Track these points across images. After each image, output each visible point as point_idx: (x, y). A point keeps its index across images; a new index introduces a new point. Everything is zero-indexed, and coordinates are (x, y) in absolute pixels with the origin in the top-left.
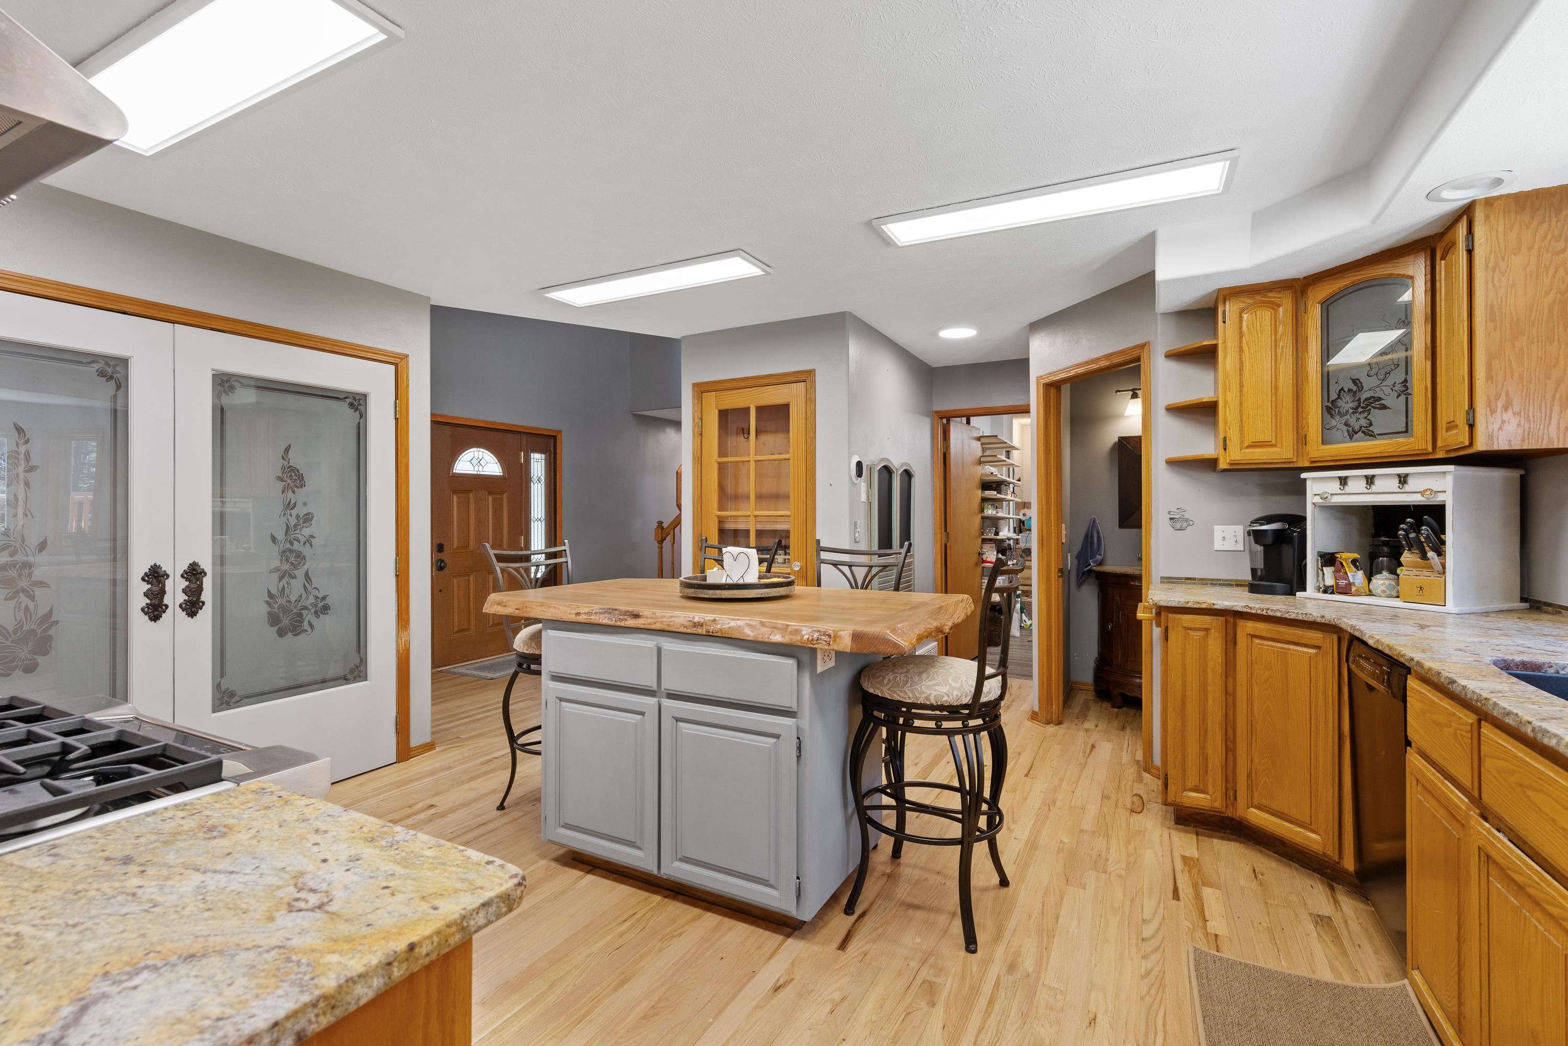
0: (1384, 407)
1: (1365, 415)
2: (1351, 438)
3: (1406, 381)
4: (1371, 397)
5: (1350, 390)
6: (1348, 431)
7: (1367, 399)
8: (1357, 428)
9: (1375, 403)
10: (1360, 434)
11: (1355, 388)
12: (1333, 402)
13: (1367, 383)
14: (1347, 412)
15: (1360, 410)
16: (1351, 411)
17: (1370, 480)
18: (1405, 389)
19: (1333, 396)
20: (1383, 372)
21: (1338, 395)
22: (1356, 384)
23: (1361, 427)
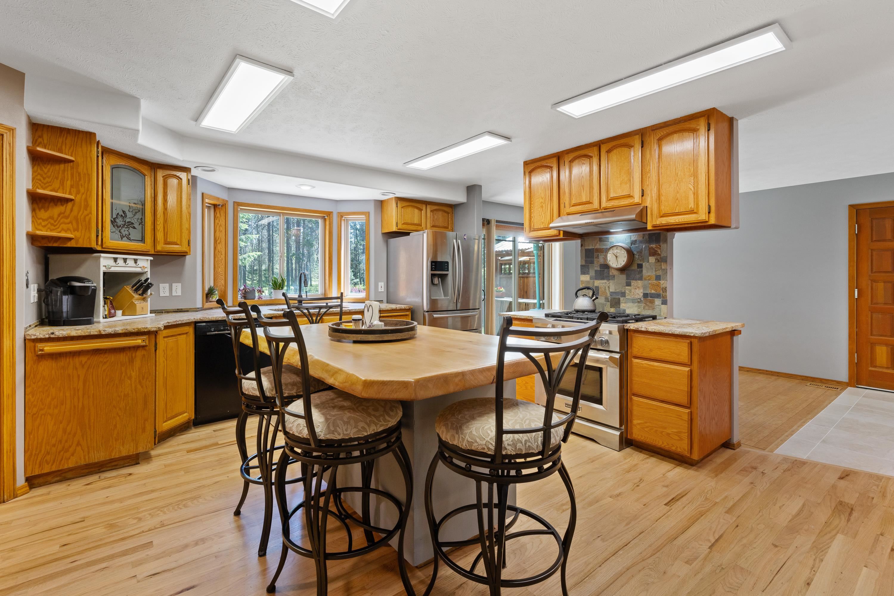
0: (134, 228)
1: (128, 229)
2: (122, 239)
3: (142, 219)
4: (130, 222)
5: (122, 216)
6: (121, 235)
7: (128, 222)
8: (124, 235)
9: (130, 225)
10: (125, 238)
11: (123, 215)
12: (114, 219)
13: (129, 215)
14: (120, 226)
15: (126, 226)
16: (122, 226)
17: (136, 261)
18: (142, 222)
19: (114, 216)
20: (134, 212)
21: (117, 216)
22: (124, 214)
23: (126, 235)
